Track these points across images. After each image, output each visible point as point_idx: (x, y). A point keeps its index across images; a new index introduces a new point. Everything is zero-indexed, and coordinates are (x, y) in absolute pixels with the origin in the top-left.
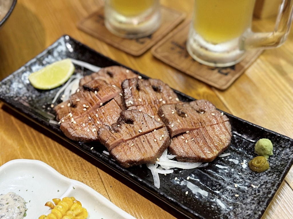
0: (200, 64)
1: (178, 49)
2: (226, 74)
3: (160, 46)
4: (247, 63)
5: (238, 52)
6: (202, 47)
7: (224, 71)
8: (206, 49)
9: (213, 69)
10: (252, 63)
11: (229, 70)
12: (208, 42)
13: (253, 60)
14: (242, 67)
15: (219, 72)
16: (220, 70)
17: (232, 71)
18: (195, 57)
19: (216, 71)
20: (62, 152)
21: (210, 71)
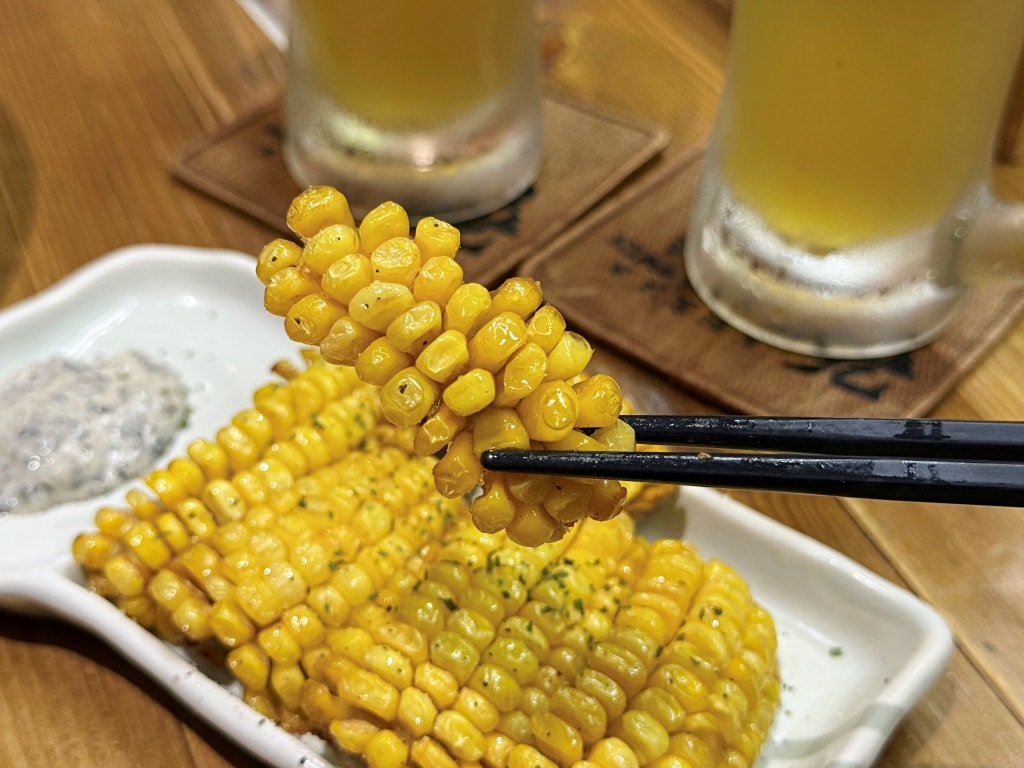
0: (750, 341)
1: (644, 273)
2: (874, 394)
3: (559, 255)
4: (969, 347)
5: (924, 293)
6: (757, 264)
7: (863, 380)
8: (782, 275)
9: (809, 367)
10: (991, 350)
11: (882, 376)
12: (788, 240)
13: (993, 335)
14: (948, 366)
15: (838, 381)
16: (844, 373)
17: (900, 382)
18: (723, 311)
19: (824, 377)
20: (49, 753)
21: (797, 377)
